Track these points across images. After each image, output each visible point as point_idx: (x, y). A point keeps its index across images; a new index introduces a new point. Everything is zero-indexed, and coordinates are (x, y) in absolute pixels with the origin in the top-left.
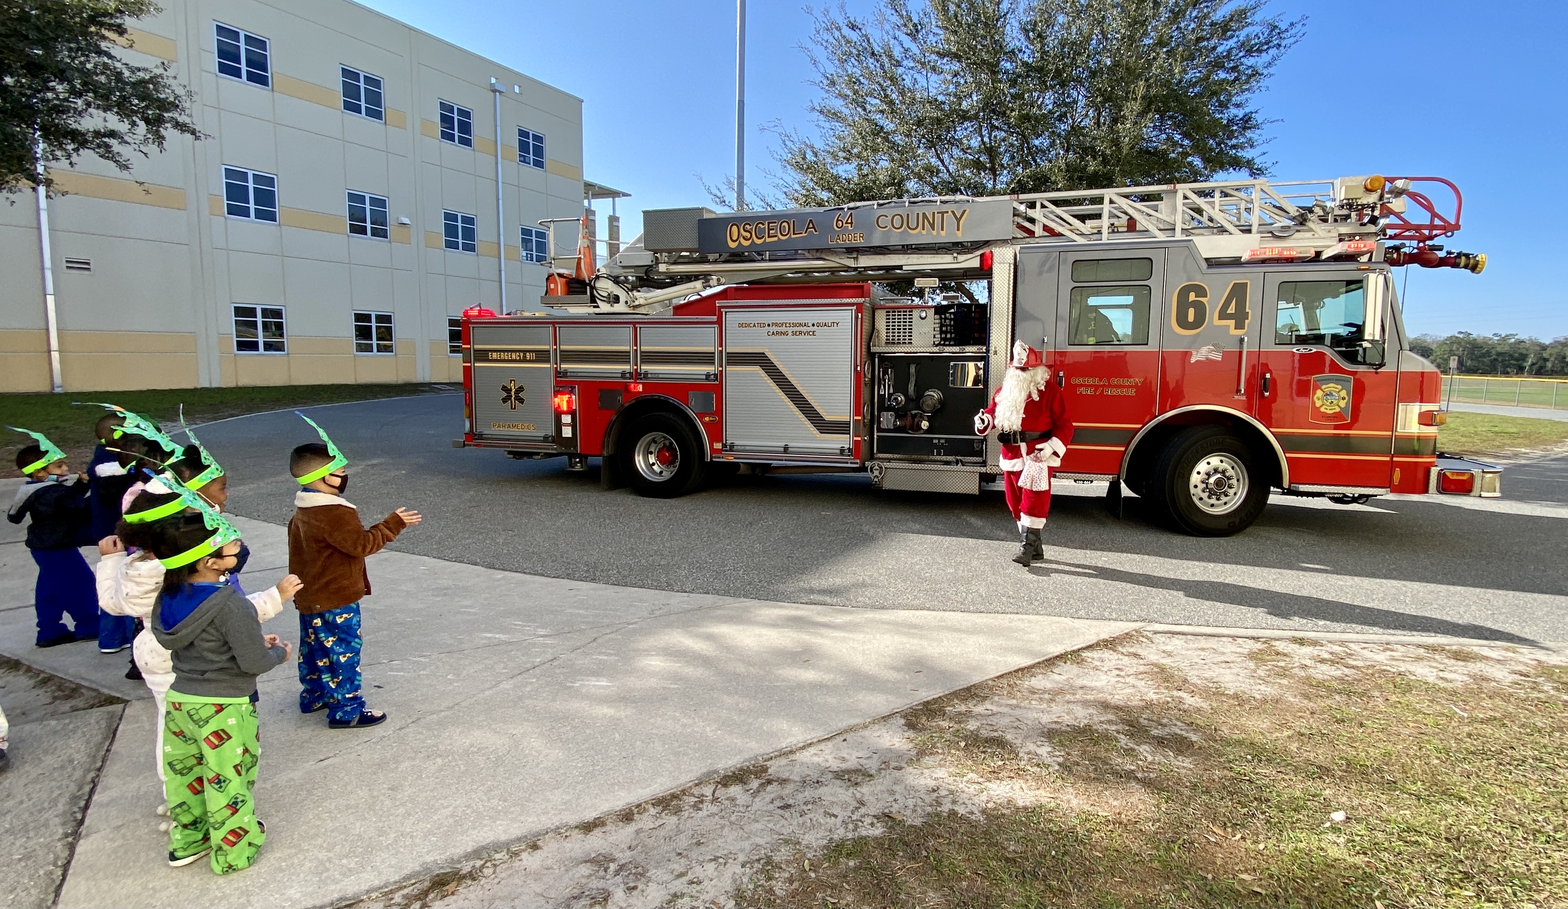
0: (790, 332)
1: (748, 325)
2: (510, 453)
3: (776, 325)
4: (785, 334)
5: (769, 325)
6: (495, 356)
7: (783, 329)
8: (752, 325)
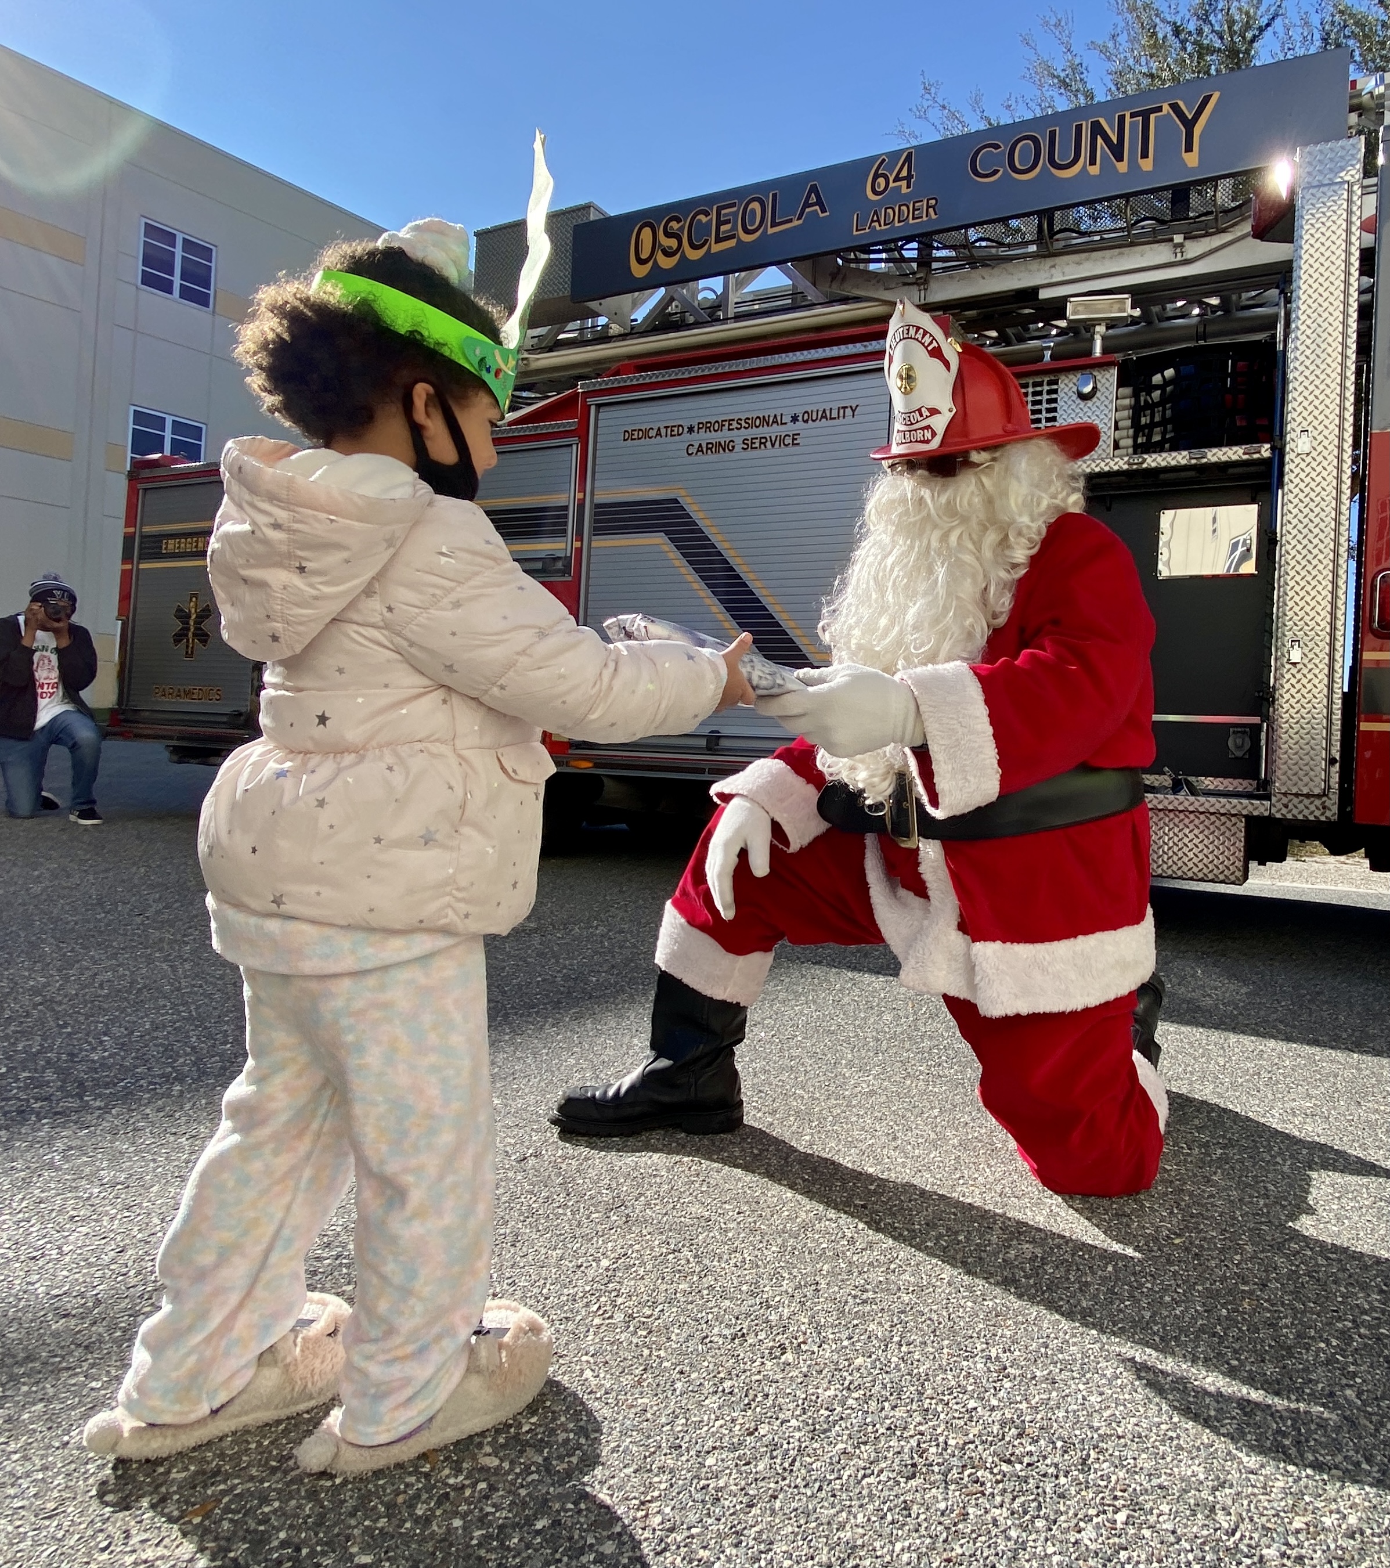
0: (739, 441)
1: (646, 434)
2: (174, 750)
3: (707, 426)
4: (726, 447)
5: (691, 430)
6: (171, 545)
7: (723, 436)
8: (652, 433)
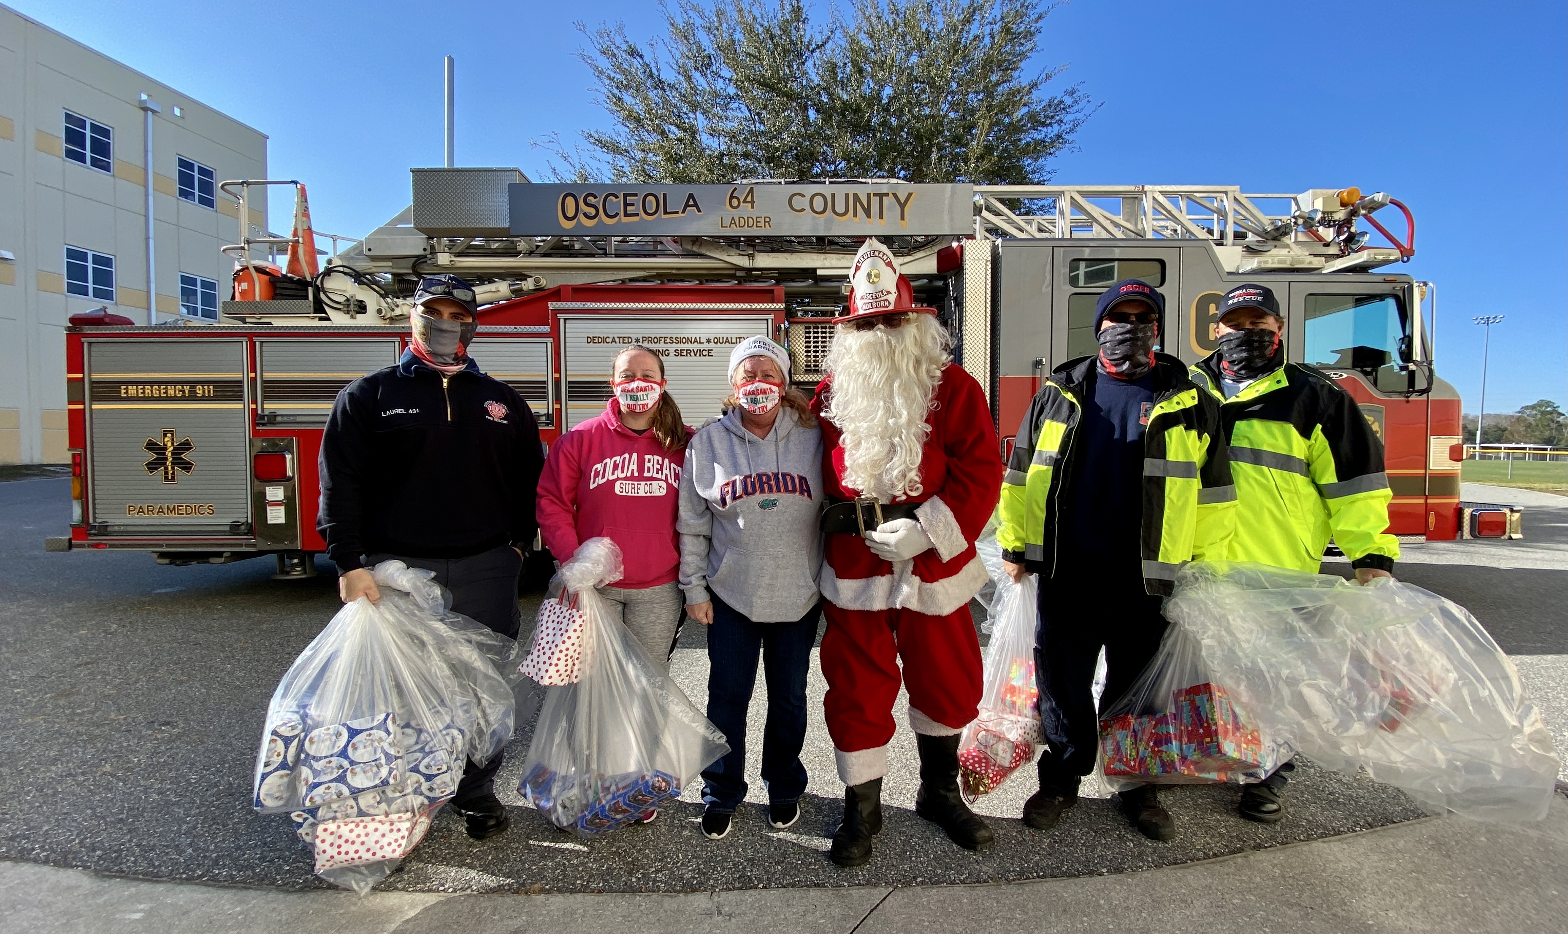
0: (672, 350)
1: (604, 340)
2: (162, 555)
6: (132, 390)
7: (660, 346)
8: (610, 340)
